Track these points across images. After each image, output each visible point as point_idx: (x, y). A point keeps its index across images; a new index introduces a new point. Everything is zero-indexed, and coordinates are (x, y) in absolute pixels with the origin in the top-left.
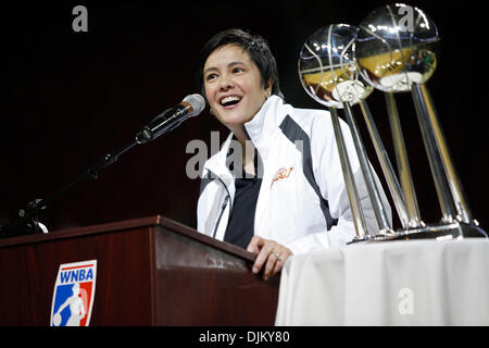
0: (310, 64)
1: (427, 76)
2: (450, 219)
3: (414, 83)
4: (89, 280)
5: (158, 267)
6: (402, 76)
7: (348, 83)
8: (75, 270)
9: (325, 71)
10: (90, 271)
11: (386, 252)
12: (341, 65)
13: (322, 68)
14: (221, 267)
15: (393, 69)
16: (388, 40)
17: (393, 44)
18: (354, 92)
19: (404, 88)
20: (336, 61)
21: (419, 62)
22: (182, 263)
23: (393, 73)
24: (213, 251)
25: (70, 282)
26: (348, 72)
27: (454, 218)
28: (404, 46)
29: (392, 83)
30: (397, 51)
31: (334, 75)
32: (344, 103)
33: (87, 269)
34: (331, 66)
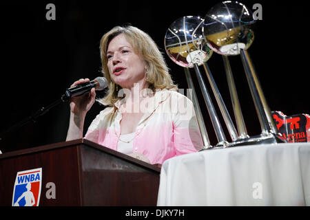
0: (173, 41)
1: (249, 45)
2: (267, 133)
3: (242, 49)
4: (37, 180)
5: (84, 169)
6: (234, 46)
7: (196, 52)
8: (28, 175)
9: (182, 45)
10: (38, 175)
11: (230, 154)
12: (193, 41)
13: (181, 43)
14: (121, 169)
15: (228, 41)
16: (225, 23)
17: (229, 25)
18: (200, 58)
19: (236, 53)
20: (189, 38)
21: (244, 37)
22: (98, 167)
23: (228, 44)
24: (115, 159)
25: (24, 183)
26: (197, 45)
27: (269, 132)
28: (235, 26)
29: (228, 50)
30: (231, 30)
31: (187, 47)
32: (194, 64)
33: (36, 174)
34: (186, 42)
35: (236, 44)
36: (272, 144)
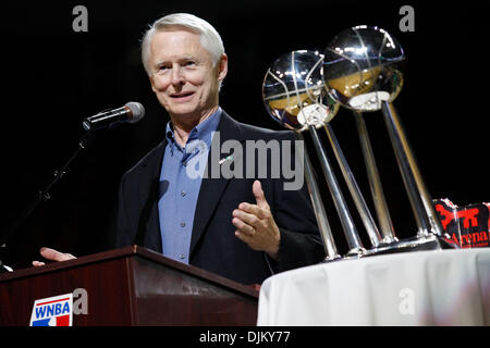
0: (276, 90)
1: (395, 95)
2: (426, 233)
3: (383, 102)
4: (66, 313)
5: (137, 295)
6: (372, 96)
7: (313, 107)
8: (51, 305)
9: (291, 96)
10: (67, 304)
12: (307, 89)
13: (288, 93)
14: (196, 293)
15: (362, 90)
16: (356, 60)
17: (362, 64)
18: (318, 116)
19: (374, 107)
20: (301, 85)
21: (386, 81)
22: (160, 291)
23: (362, 93)
24: (188, 278)
25: (45, 317)
26: (313, 96)
27: (429, 232)
28: (373, 65)
29: (362, 103)
30: (366, 71)
31: (299, 99)
32: (310, 126)
33: (63, 303)
34: (297, 91)
35: (374, 94)
36: (435, 251)
